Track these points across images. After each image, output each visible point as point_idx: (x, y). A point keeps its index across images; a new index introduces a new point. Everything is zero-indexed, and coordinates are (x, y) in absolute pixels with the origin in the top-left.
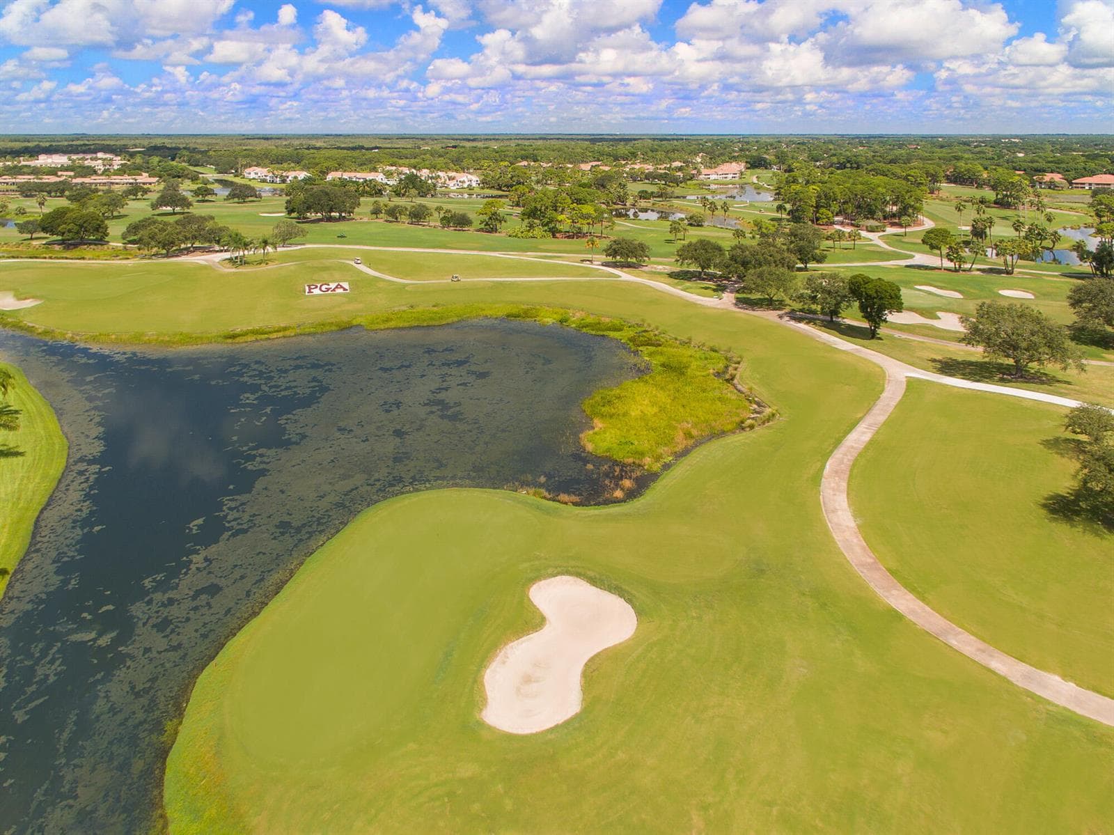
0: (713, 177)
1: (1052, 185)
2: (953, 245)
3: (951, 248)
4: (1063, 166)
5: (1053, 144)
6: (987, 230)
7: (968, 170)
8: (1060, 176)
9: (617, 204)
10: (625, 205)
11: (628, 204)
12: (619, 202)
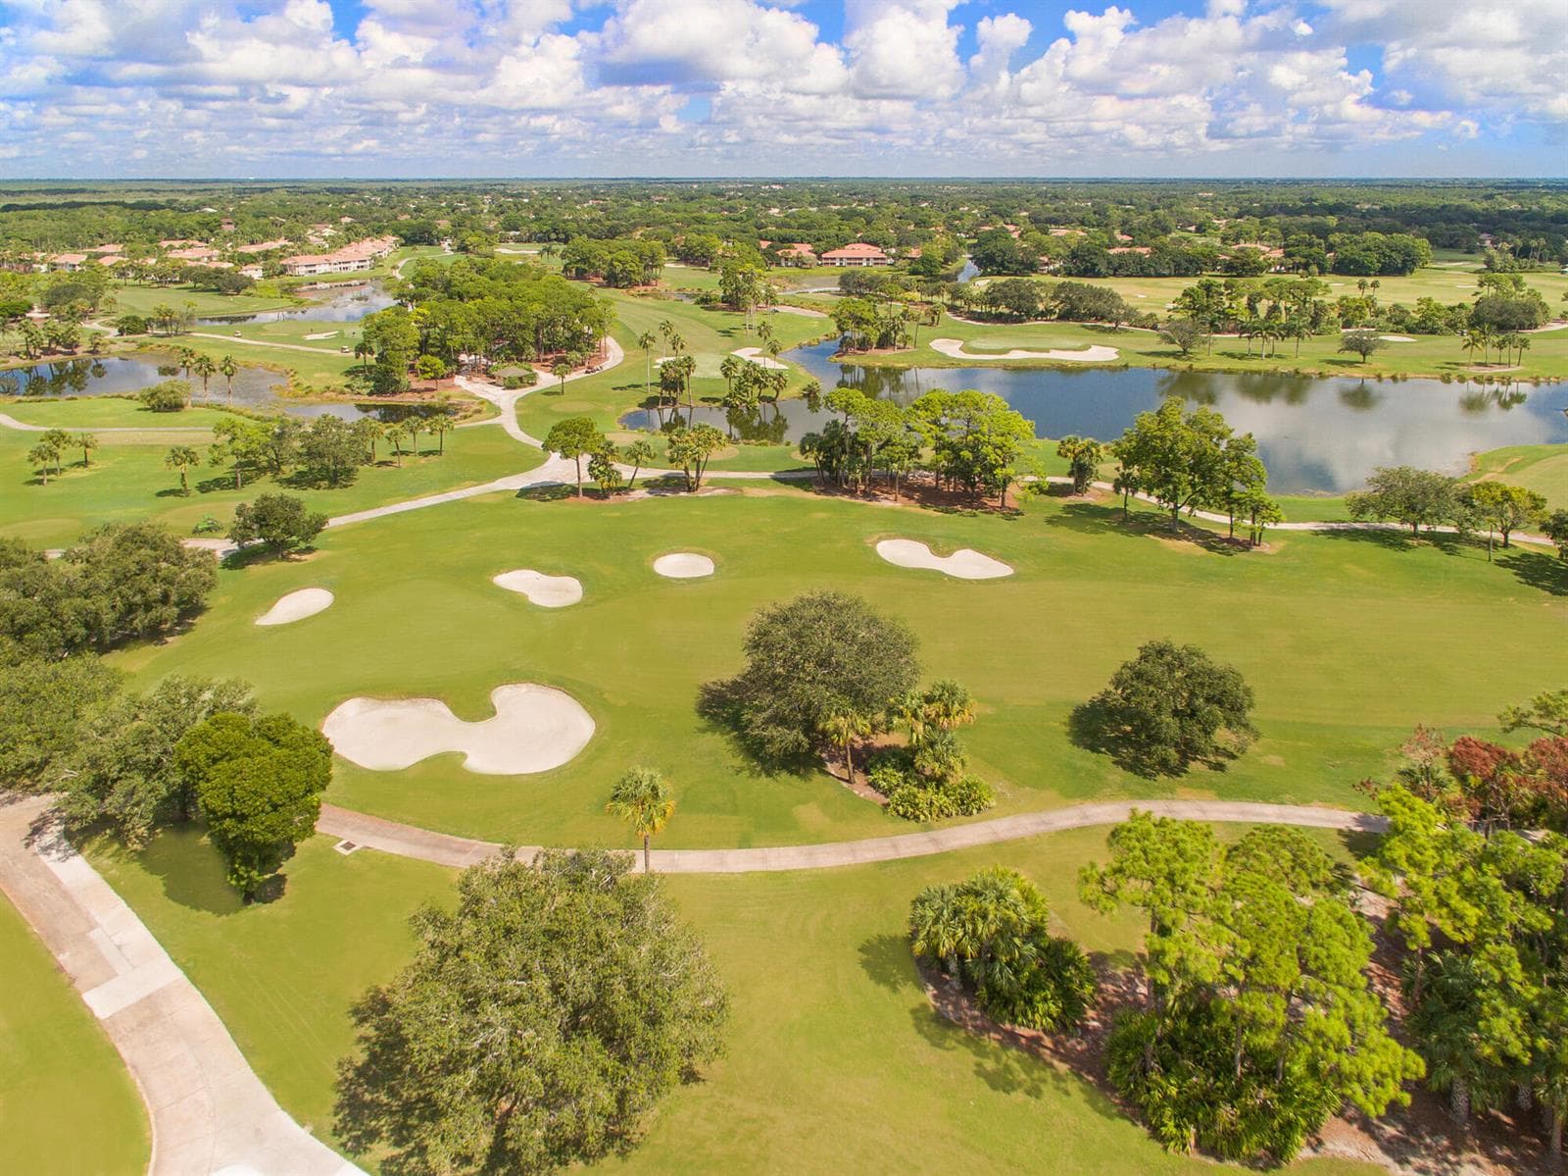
0: (321, 269)
1: (799, 262)
2: (598, 450)
3: (595, 456)
4: (814, 232)
5: (813, 191)
6: (685, 378)
7: (702, 245)
8: (809, 247)
9: (54, 352)
10: (73, 353)
11: (80, 352)
12: (59, 348)
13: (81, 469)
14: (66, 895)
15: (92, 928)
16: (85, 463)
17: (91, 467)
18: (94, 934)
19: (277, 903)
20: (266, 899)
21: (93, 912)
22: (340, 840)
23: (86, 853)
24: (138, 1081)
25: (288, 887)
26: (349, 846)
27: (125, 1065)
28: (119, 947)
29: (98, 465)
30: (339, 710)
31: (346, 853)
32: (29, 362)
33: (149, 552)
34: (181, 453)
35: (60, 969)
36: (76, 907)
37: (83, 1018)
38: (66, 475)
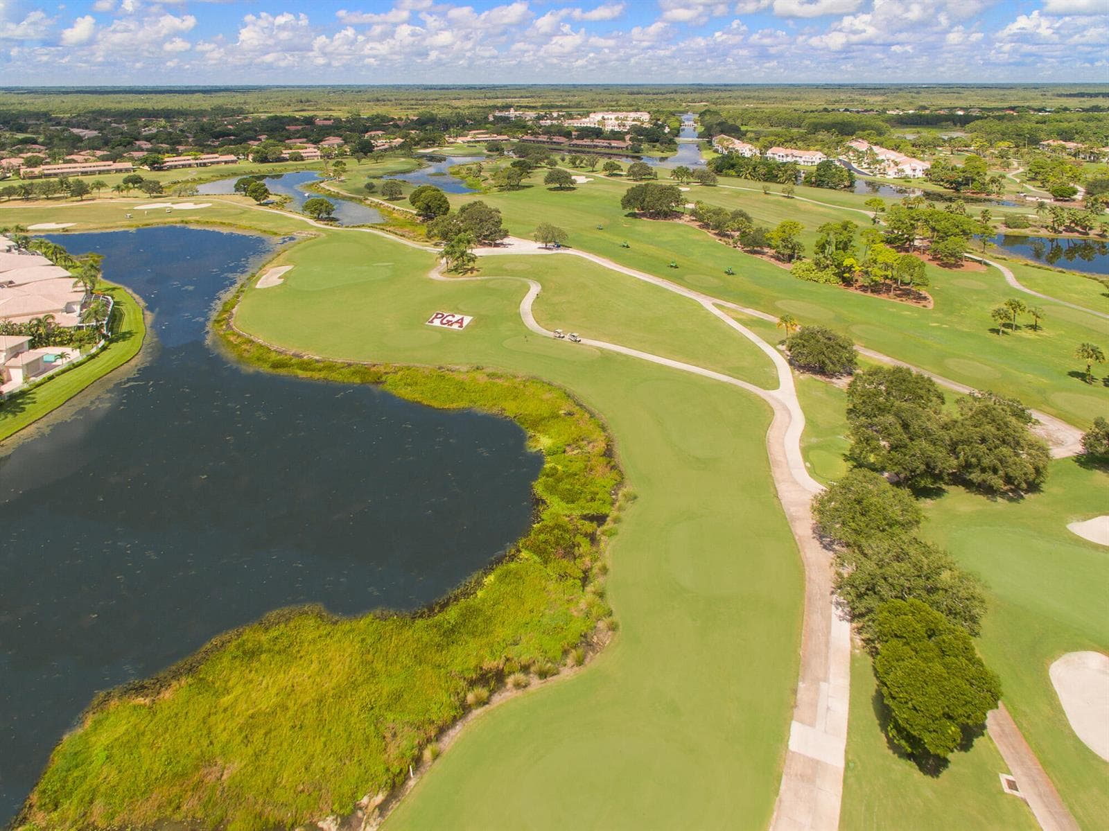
9: (1072, 231)
10: (1087, 234)
11: (1092, 234)
12: (1078, 228)
13: (1031, 331)
14: (827, 644)
15: (825, 681)
16: (1034, 327)
17: (1039, 332)
18: (823, 685)
19: (928, 778)
20: (922, 768)
21: (832, 670)
22: (1009, 773)
23: (854, 625)
24: (775, 813)
25: (945, 774)
26: (1012, 785)
27: (777, 795)
28: (828, 708)
29: (1045, 333)
30: (1083, 654)
31: (1007, 790)
32: (1052, 235)
33: (993, 430)
34: (1089, 350)
35: (795, 692)
36: (827, 658)
37: (781, 736)
38: (1018, 333)
